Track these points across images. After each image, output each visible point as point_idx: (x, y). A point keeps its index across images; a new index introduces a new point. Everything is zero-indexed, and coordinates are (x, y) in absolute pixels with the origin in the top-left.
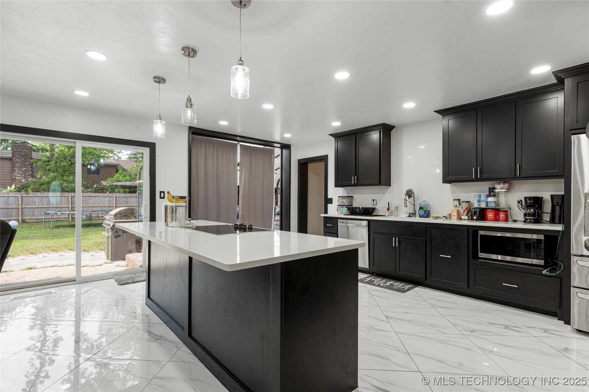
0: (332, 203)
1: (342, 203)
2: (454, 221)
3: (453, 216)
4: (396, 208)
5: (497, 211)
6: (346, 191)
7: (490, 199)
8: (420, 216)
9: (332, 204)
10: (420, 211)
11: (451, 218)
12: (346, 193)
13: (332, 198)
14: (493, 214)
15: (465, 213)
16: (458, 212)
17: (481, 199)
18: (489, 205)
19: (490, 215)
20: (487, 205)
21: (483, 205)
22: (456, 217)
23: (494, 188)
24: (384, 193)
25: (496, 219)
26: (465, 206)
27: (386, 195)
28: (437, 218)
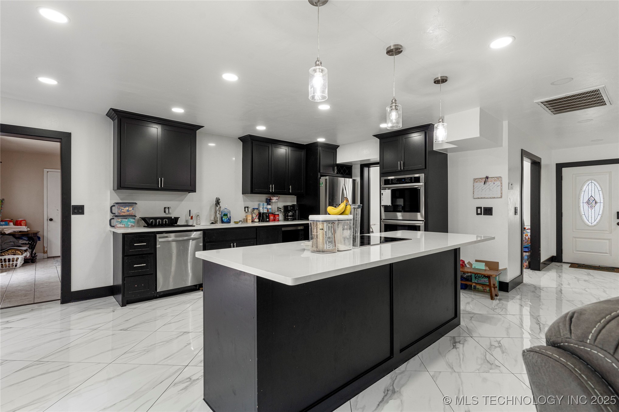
0: (82, 213)
1: (124, 212)
2: (250, 224)
3: (249, 220)
4: (198, 215)
5: (274, 215)
6: (117, 195)
7: (269, 207)
8: (223, 222)
9: (84, 214)
10: (224, 218)
11: (247, 222)
12: (119, 199)
13: (84, 206)
14: (273, 217)
15: (257, 218)
16: (252, 217)
17: (264, 207)
18: (269, 211)
19: (272, 218)
20: (268, 211)
21: (265, 211)
22: (251, 221)
23: (271, 199)
24: (182, 201)
25: (274, 220)
26: (256, 212)
27: (183, 202)
28: (236, 223)
